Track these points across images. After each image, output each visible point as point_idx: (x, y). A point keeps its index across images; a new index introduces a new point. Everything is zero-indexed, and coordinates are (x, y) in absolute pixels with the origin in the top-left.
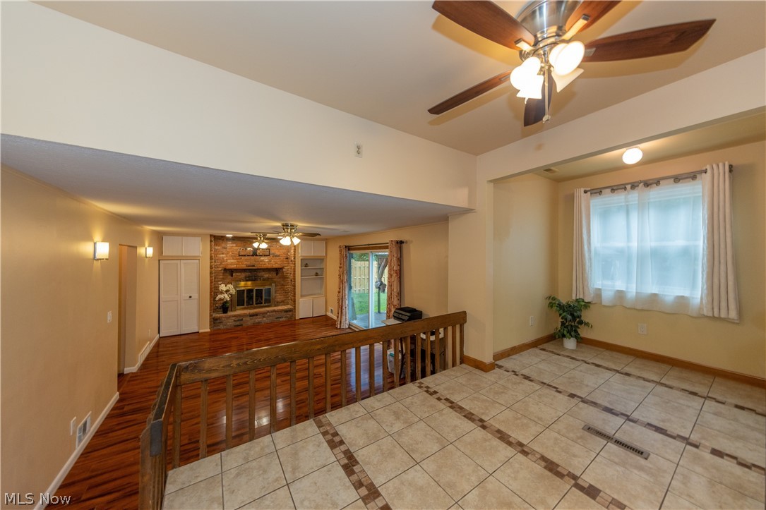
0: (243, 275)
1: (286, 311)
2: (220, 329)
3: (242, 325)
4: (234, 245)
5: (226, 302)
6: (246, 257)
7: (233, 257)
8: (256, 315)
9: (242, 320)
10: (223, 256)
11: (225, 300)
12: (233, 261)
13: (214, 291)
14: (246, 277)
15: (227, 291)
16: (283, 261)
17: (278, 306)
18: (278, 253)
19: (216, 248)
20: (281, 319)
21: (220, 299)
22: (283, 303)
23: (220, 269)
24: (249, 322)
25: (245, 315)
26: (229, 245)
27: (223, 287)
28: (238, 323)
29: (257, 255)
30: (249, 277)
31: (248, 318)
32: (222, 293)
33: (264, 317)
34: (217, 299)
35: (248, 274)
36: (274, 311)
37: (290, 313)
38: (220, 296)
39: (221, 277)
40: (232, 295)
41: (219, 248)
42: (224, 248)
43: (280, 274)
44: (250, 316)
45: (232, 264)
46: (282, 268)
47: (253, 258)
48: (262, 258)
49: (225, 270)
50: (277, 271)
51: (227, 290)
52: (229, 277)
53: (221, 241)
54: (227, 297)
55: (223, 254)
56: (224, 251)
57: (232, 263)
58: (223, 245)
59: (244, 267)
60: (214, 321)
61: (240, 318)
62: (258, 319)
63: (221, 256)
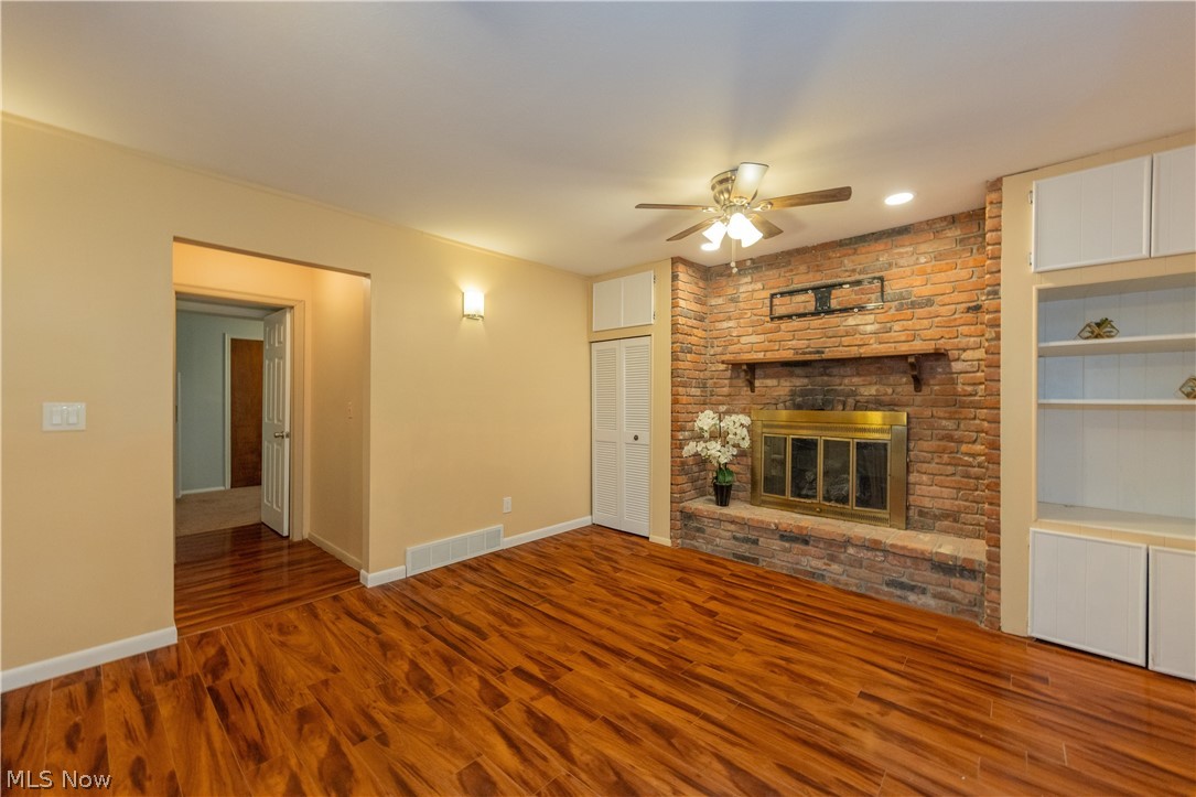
0: (783, 387)
1: (945, 567)
2: (695, 550)
3: (755, 560)
4: (759, 286)
5: (723, 469)
6: (796, 324)
7: (757, 325)
8: (803, 539)
9: (755, 542)
10: (731, 324)
12: (754, 339)
14: (793, 394)
17: (923, 528)
18: (921, 290)
20: (912, 597)
22: (950, 520)
24: (780, 558)
25: (763, 528)
26: (745, 287)
27: (705, 420)
28: (744, 549)
29: (831, 312)
30: (804, 393)
31: (777, 544)
33: (833, 558)
35: (799, 382)
36: (875, 546)
37: (972, 586)
39: (726, 390)
41: (719, 301)
42: (731, 300)
43: (934, 387)
44: (782, 537)
45: (752, 348)
46: (939, 356)
47: (816, 322)
48: (851, 321)
50: (920, 367)
52: (746, 391)
53: (723, 281)
55: (730, 319)
56: (731, 307)
57: (752, 344)
58: (730, 291)
59: (788, 355)
60: (685, 520)
61: (751, 534)
62: (811, 561)
63: (725, 325)
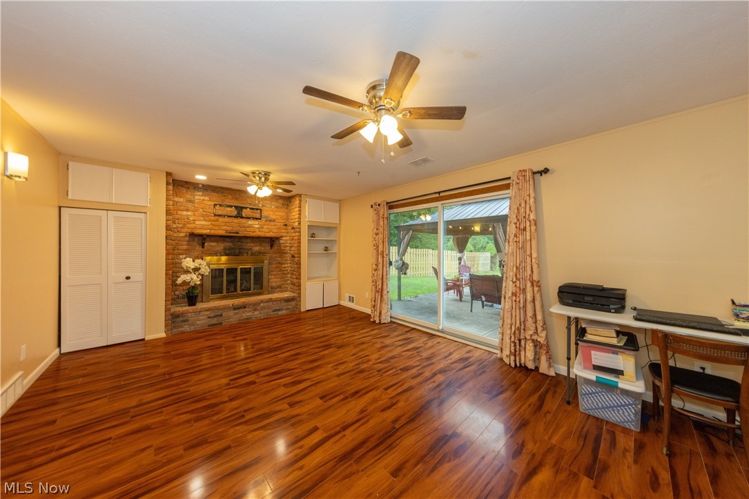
0: (220, 246)
1: (288, 300)
2: (183, 333)
3: (221, 323)
4: (207, 198)
5: (194, 287)
6: (226, 219)
7: (205, 217)
8: (244, 306)
9: (221, 315)
10: (189, 213)
11: (192, 284)
12: (203, 223)
13: (173, 269)
14: (225, 249)
15: (196, 270)
16: (279, 228)
17: (273, 292)
18: (273, 217)
19: (176, 199)
20: (280, 313)
21: (185, 283)
22: (280, 288)
23: (182, 235)
24: (233, 318)
25: (226, 308)
26: (198, 196)
27: (188, 263)
28: (215, 321)
29: (242, 217)
30: (230, 249)
31: (232, 313)
32: (187, 272)
33: (255, 310)
34: (179, 281)
35: (228, 244)
36: (271, 300)
37: (293, 303)
38: (183, 278)
39: (185, 247)
40: (202, 275)
41: (181, 200)
42: (190, 201)
43: (275, 248)
44: (235, 309)
45: (202, 227)
46: (278, 238)
47: (236, 220)
48: (250, 222)
49: (192, 235)
50: (272, 241)
51: (197, 268)
52: (199, 248)
53: (184, 190)
54: (195, 279)
55: (187, 210)
56: (190, 205)
57: (202, 225)
58: (188, 196)
59: (222, 233)
60: (173, 319)
61: (218, 313)
62: (246, 314)
63: (185, 213)
